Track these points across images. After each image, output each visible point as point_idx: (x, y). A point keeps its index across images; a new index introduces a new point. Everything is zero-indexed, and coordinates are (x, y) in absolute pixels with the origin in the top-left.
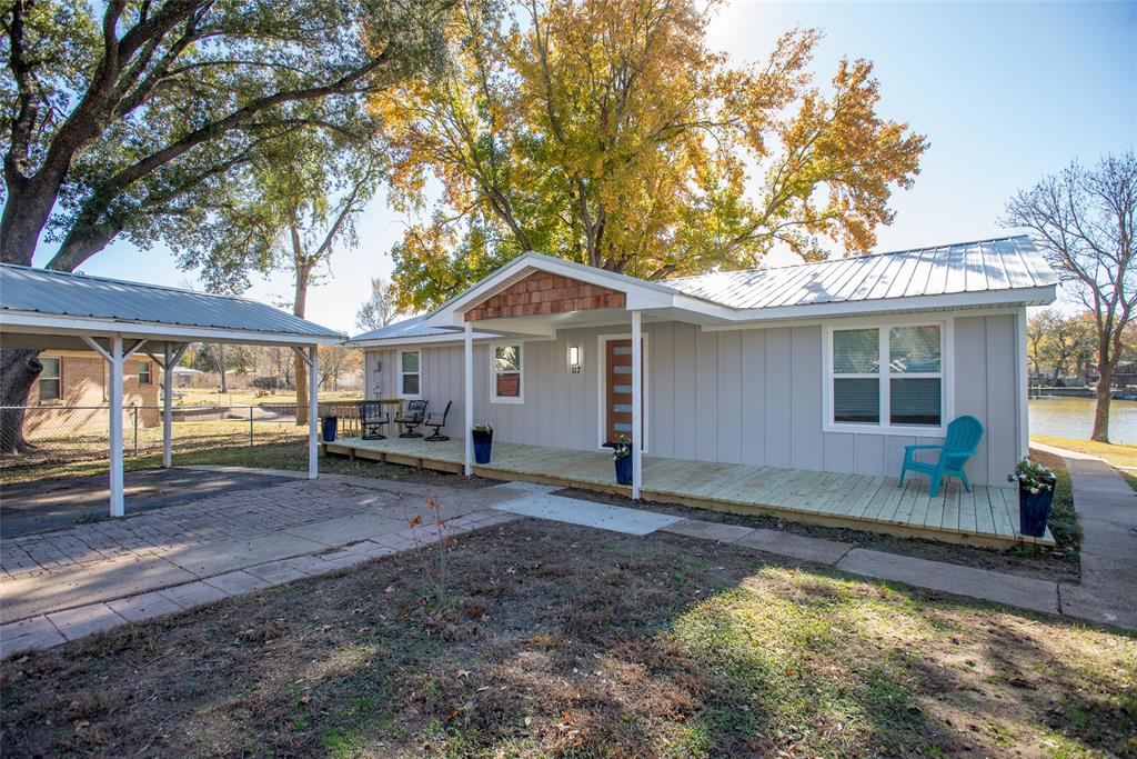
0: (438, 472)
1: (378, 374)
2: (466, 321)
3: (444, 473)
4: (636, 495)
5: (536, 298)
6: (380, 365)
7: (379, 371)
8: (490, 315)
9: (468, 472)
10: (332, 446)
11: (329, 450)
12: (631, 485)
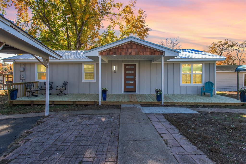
0: (84, 105)
1: (22, 73)
2: (100, 55)
3: (87, 105)
4: (163, 104)
5: (130, 50)
6: (24, 69)
7: (24, 71)
8: (111, 54)
9: (100, 104)
10: (16, 101)
11: (14, 103)
12: (161, 101)
